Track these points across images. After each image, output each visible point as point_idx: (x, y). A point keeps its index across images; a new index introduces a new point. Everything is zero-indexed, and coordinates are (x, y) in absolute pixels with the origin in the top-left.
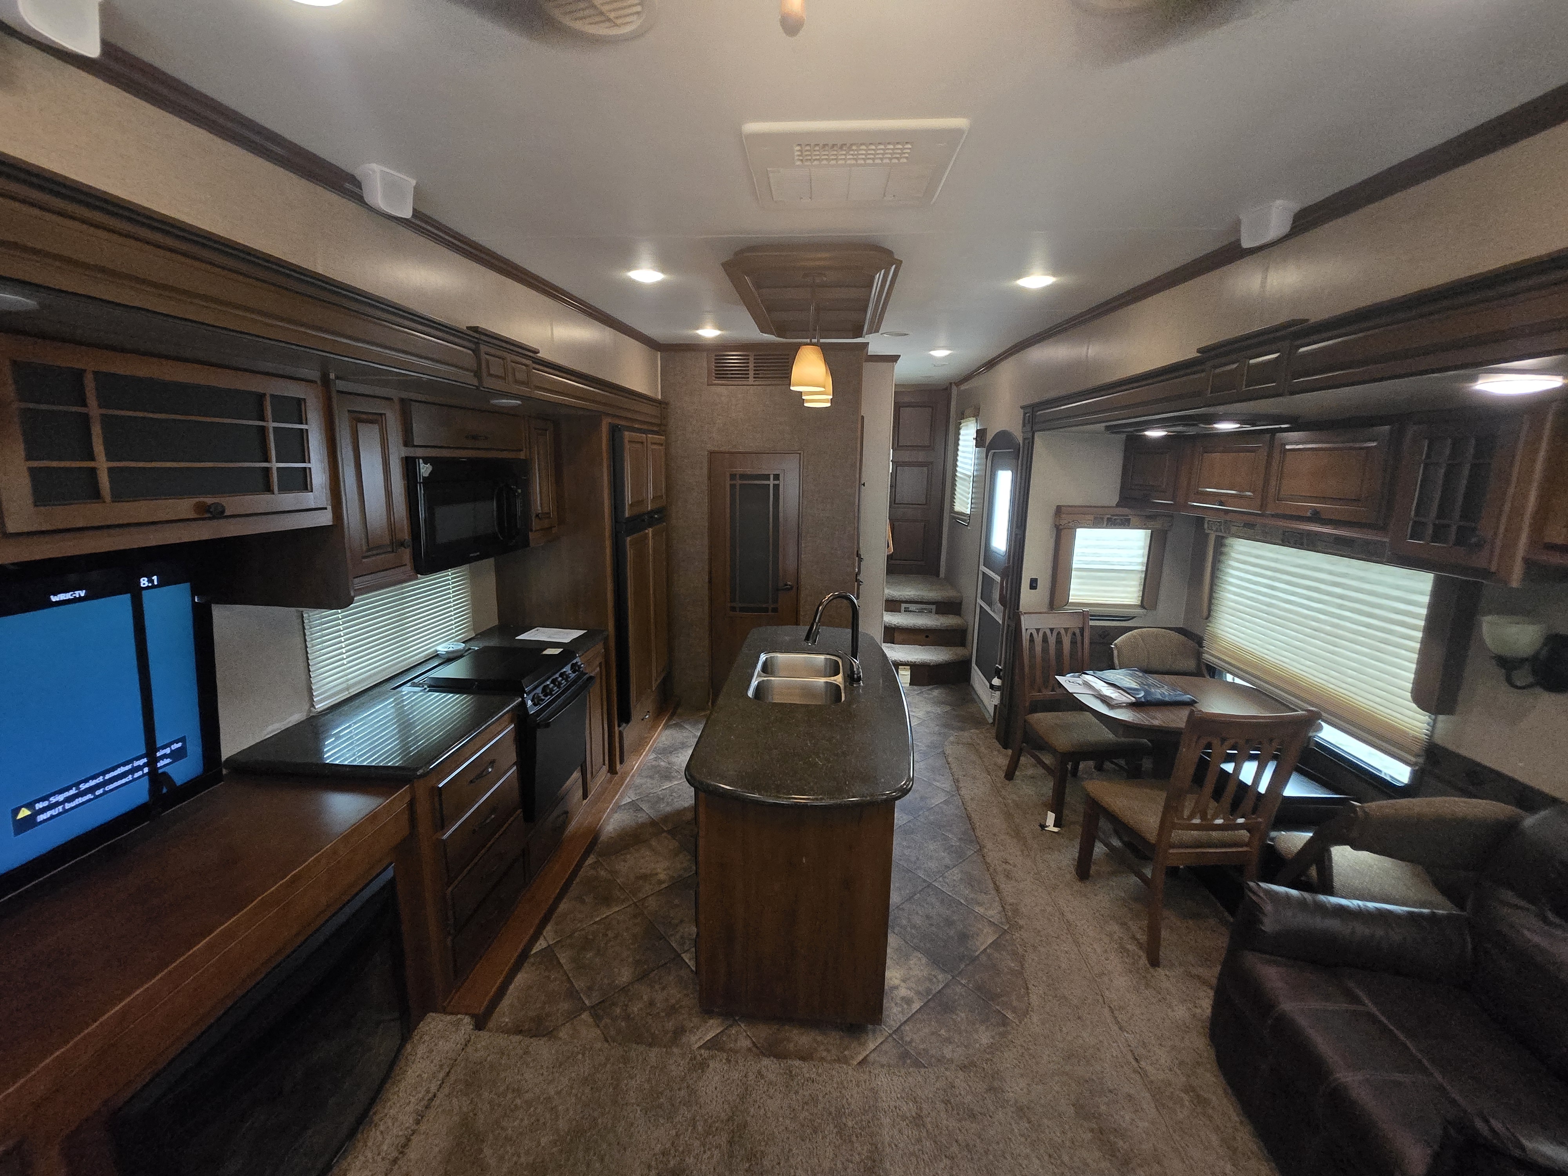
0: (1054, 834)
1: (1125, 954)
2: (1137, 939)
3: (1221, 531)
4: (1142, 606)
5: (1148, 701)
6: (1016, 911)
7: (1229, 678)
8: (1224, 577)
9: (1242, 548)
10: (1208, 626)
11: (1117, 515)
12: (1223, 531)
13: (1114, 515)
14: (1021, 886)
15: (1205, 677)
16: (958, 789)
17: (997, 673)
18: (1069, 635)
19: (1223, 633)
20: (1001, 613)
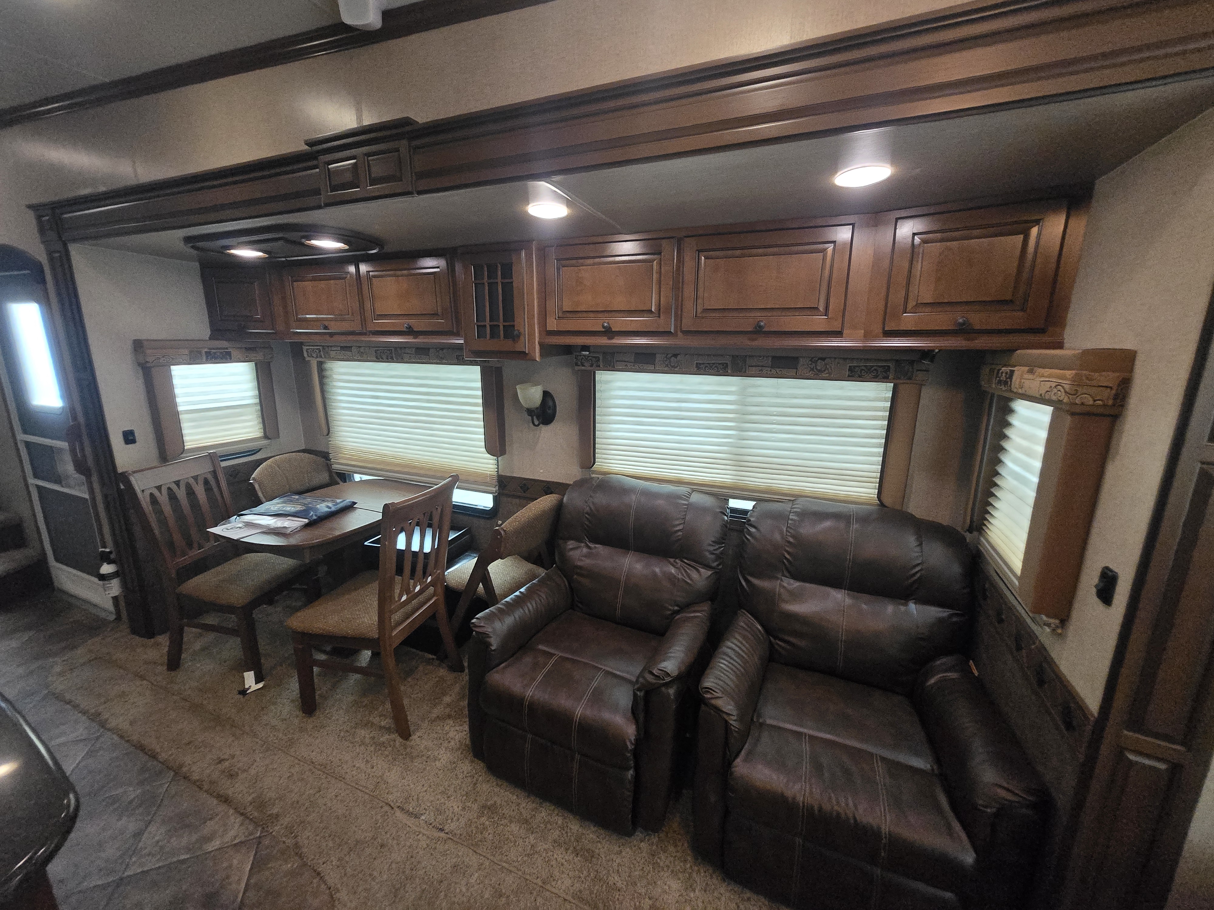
0: (260, 691)
1: (383, 749)
2: (384, 727)
3: (321, 357)
4: (266, 437)
5: (319, 517)
6: (261, 804)
7: (357, 477)
8: (332, 397)
9: (343, 370)
10: (330, 441)
11: (217, 349)
12: (323, 357)
13: (214, 349)
14: (253, 772)
15: (339, 484)
16: (103, 724)
17: (106, 558)
18: (200, 482)
19: (344, 443)
20: (84, 484)
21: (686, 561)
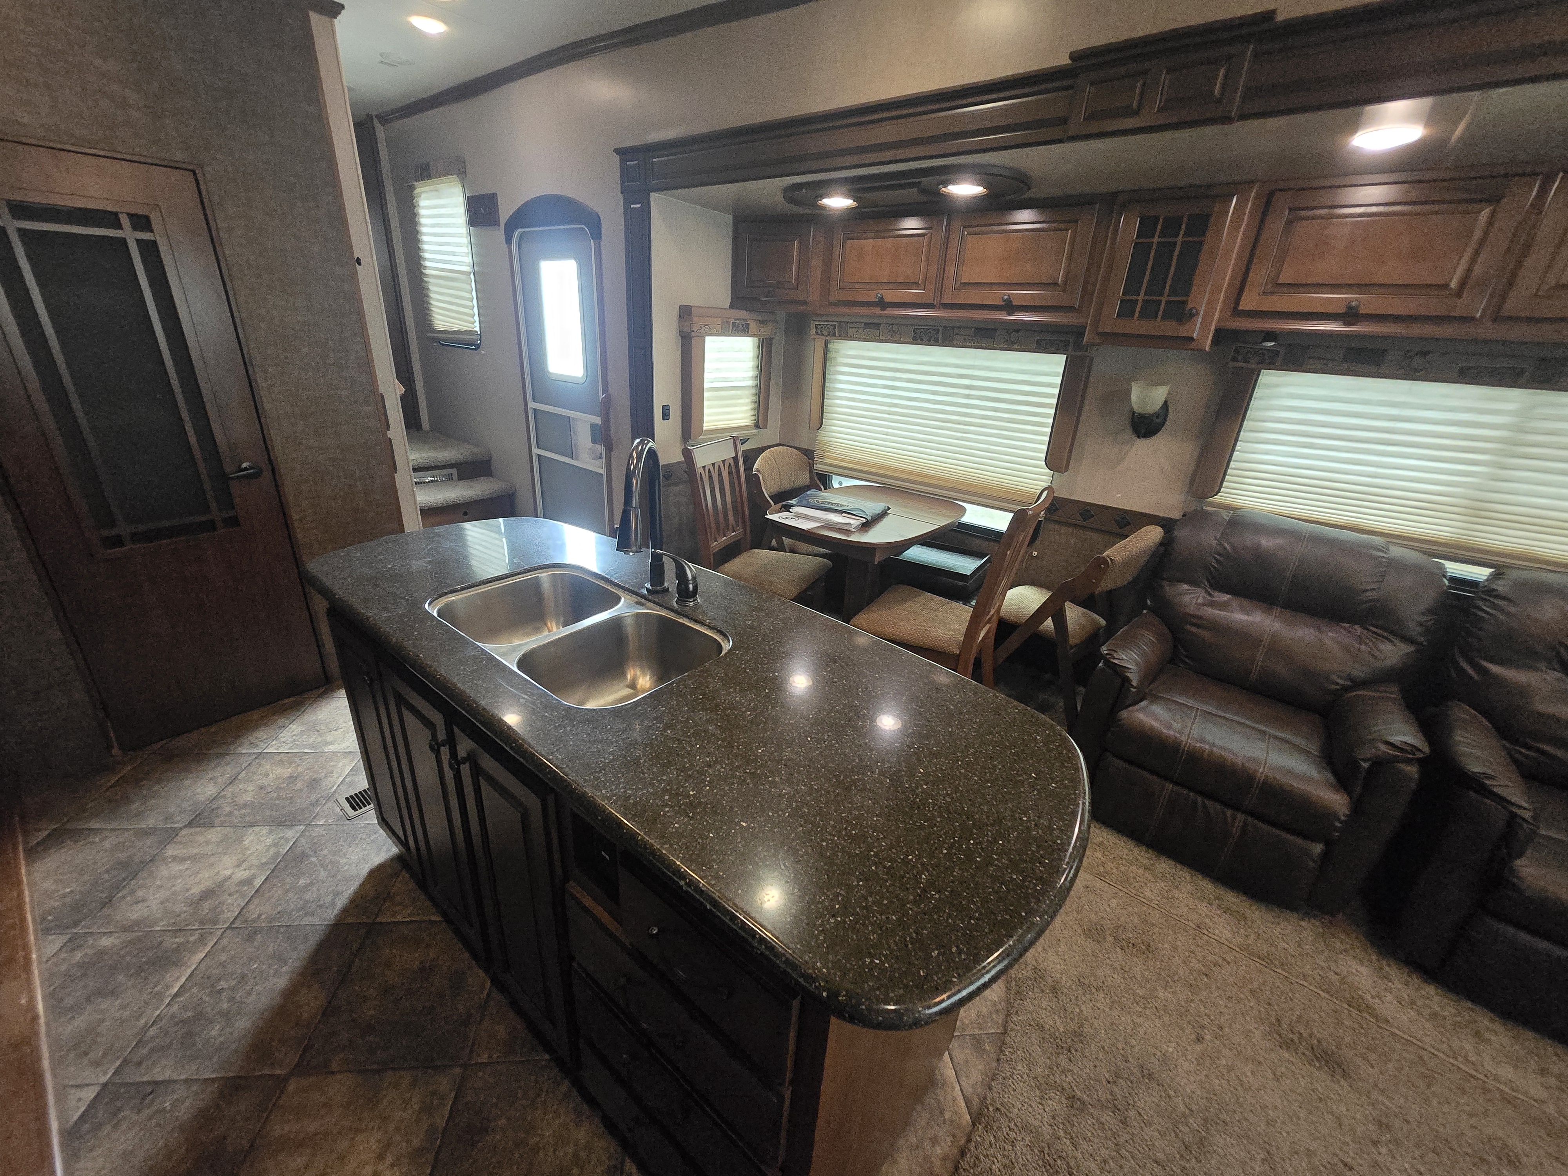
3: (834, 335)
4: (757, 426)
10: (820, 436)
11: (741, 319)
12: (837, 335)
13: (738, 319)
18: (727, 468)
19: (835, 440)
20: (601, 458)
21: (1372, 628)
